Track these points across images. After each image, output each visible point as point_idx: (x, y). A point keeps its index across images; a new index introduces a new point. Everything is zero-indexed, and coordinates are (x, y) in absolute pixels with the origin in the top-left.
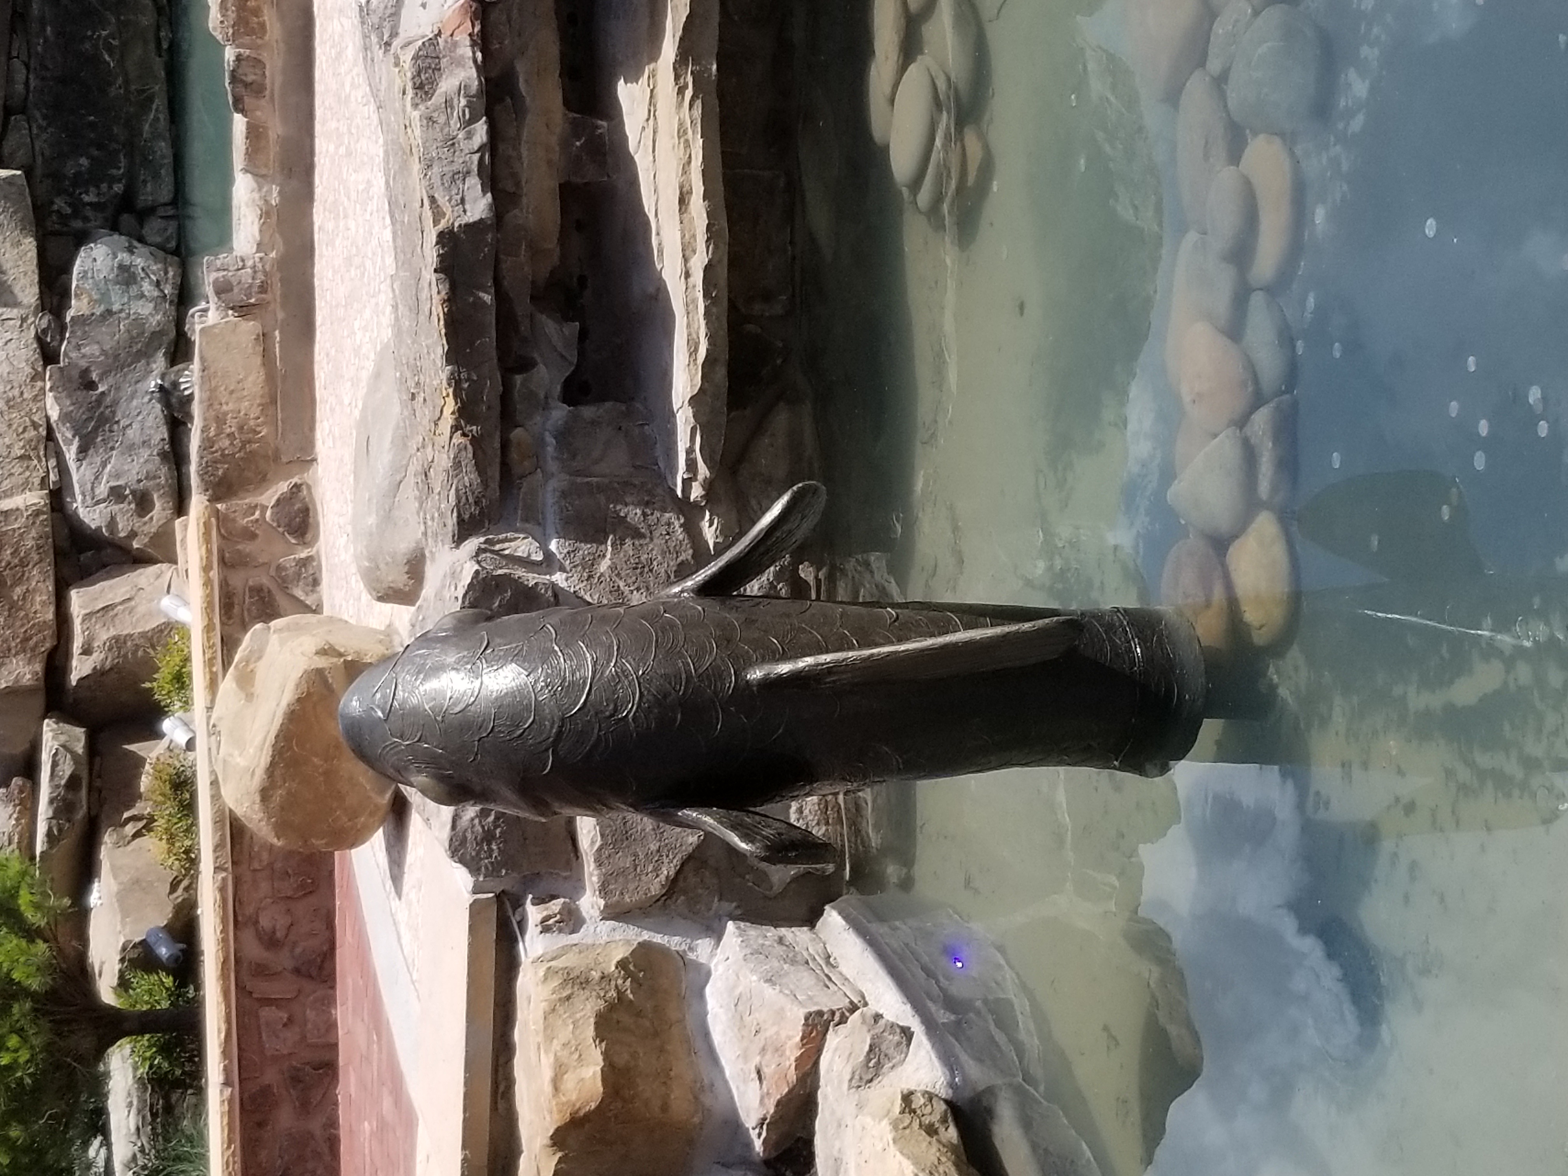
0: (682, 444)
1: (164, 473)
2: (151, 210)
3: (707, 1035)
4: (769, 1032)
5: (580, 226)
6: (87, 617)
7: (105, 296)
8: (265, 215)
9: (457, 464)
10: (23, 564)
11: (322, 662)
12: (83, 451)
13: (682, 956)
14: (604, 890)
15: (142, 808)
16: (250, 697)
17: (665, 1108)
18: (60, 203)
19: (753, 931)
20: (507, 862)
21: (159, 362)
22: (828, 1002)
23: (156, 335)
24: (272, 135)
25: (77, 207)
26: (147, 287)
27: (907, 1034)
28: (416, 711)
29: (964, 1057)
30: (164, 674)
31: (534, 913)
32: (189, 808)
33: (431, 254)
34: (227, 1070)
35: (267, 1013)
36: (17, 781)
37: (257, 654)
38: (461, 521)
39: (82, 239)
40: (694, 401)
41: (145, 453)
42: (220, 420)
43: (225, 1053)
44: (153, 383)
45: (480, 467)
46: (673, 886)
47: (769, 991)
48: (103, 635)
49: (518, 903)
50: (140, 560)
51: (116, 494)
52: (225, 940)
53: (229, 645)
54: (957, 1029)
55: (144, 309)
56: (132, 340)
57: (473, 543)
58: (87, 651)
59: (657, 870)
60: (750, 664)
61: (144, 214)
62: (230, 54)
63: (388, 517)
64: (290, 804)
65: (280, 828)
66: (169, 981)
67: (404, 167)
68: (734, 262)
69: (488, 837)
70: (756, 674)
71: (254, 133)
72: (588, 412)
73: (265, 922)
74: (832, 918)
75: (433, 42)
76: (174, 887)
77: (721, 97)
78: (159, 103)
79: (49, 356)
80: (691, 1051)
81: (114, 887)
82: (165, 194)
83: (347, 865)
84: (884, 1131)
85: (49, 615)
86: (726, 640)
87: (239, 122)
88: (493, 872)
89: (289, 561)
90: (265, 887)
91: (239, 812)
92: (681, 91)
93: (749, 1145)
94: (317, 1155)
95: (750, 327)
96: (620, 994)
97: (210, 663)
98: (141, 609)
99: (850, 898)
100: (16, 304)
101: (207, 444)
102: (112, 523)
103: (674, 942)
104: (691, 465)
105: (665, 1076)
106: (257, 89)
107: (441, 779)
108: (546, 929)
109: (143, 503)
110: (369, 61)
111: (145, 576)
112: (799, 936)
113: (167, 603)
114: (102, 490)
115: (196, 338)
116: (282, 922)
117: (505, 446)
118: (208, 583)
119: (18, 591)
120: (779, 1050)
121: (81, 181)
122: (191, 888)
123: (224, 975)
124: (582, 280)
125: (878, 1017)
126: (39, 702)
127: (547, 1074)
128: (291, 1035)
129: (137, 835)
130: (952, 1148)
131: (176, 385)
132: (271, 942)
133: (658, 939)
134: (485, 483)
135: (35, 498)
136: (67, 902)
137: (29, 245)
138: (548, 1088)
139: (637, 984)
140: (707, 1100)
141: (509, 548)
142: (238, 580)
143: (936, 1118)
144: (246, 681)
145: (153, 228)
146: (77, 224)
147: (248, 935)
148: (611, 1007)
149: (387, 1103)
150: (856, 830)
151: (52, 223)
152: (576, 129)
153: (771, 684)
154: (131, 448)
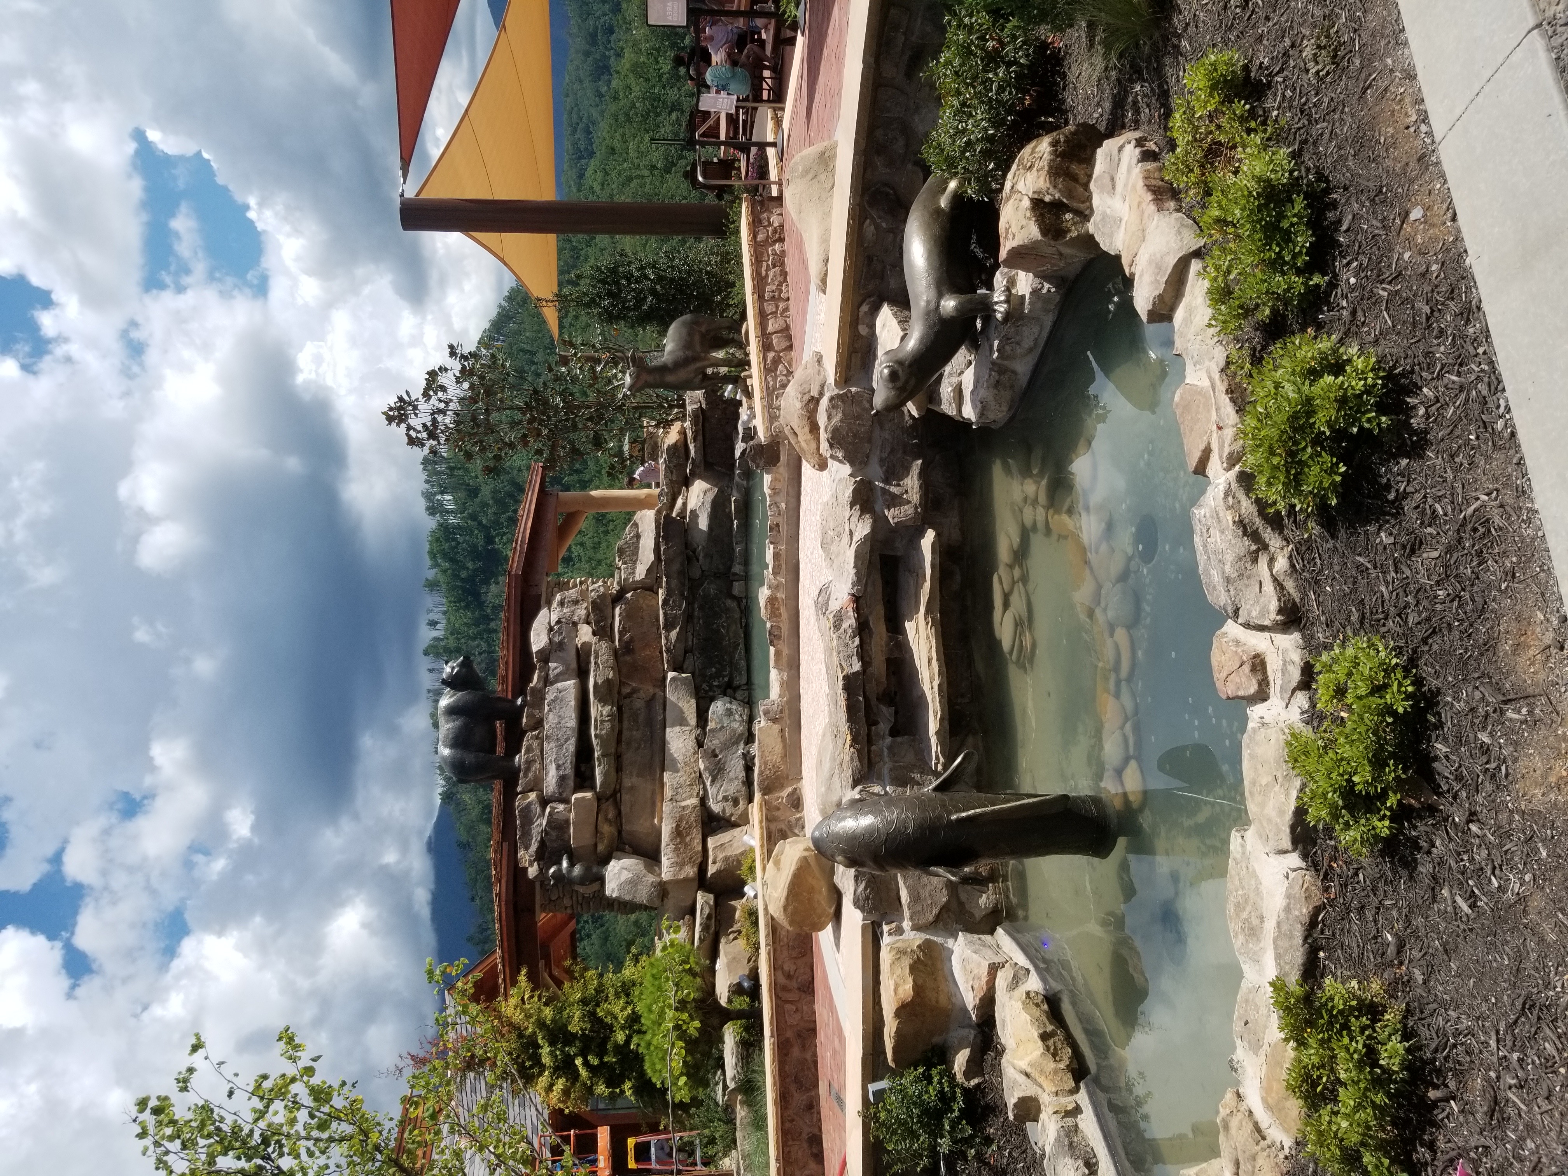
0: (934, 750)
1: (744, 789)
2: (739, 687)
3: (953, 974)
4: (976, 972)
5: (894, 673)
6: (714, 849)
7: (721, 721)
8: (782, 684)
9: (852, 759)
10: (690, 827)
11: (806, 854)
12: (713, 782)
13: (942, 945)
14: (911, 919)
15: (736, 927)
16: (779, 869)
17: (937, 1002)
18: (704, 686)
19: (969, 936)
20: (875, 908)
21: (742, 745)
22: (996, 960)
23: (741, 735)
24: (784, 654)
25: (711, 687)
26: (737, 717)
27: (1028, 971)
28: (838, 833)
29: (1050, 979)
30: (745, 867)
31: (886, 928)
32: (756, 923)
33: (841, 684)
34: (772, 1030)
35: (788, 1007)
36: (687, 917)
37: (781, 852)
38: (854, 780)
39: (712, 699)
40: (937, 733)
41: (736, 782)
42: (766, 764)
43: (771, 1023)
44: (740, 752)
45: (860, 760)
46: (938, 917)
47: (975, 956)
48: (721, 856)
49: (880, 926)
50: (735, 825)
51: (725, 799)
52: (770, 975)
53: (770, 852)
54: (1047, 970)
55: (736, 725)
56: (731, 738)
57: (858, 788)
58: (714, 863)
59: (931, 912)
60: (950, 813)
61: (736, 689)
62: (768, 625)
63: (829, 788)
64: (795, 912)
65: (791, 923)
66: (747, 1000)
67: (831, 655)
68: (949, 684)
69: (868, 898)
70: (954, 817)
71: (778, 654)
72: (899, 739)
73: (786, 968)
74: (1000, 931)
75: (840, 611)
76: (749, 961)
77: (942, 626)
78: (742, 646)
79: (700, 744)
80: (946, 980)
81: (725, 961)
82: (744, 681)
83: (817, 937)
84: (1019, 1005)
85: (700, 848)
86: (943, 806)
87: (772, 650)
88: (870, 912)
89: (793, 819)
90: (785, 953)
91: (775, 916)
92: (927, 624)
93: (971, 1018)
94: (809, 1069)
95: (957, 707)
96: (919, 957)
97: (763, 860)
98: (735, 845)
99: (1006, 924)
100: (688, 725)
101: (761, 773)
102: (724, 810)
103: (939, 940)
104: (937, 758)
105: (937, 990)
106: (778, 637)
107: (846, 857)
108: (890, 934)
109: (736, 802)
110: (818, 619)
111: (736, 832)
112: (987, 938)
113: (746, 838)
114: (720, 797)
115: (757, 733)
116: (793, 968)
117: (869, 752)
118: (761, 828)
119: (688, 838)
120: (979, 978)
121: (713, 677)
122: (756, 961)
123: (770, 990)
124: (896, 693)
125: (1016, 964)
126: (696, 884)
127: (892, 988)
128: (798, 1016)
129: (735, 939)
130: (1046, 1012)
131: (749, 752)
132: (789, 976)
133: (933, 938)
134: (862, 766)
135: (694, 801)
136: (708, 962)
137: (693, 702)
138: (892, 993)
139: (925, 954)
140: (954, 1000)
141: (872, 790)
142: (773, 827)
143: (1039, 1001)
144: (777, 863)
145: (739, 694)
146: (711, 694)
147: (779, 973)
148: (915, 962)
149: (836, 1041)
150: (1008, 897)
151: (702, 693)
152: (891, 639)
153: (959, 820)
154: (731, 780)
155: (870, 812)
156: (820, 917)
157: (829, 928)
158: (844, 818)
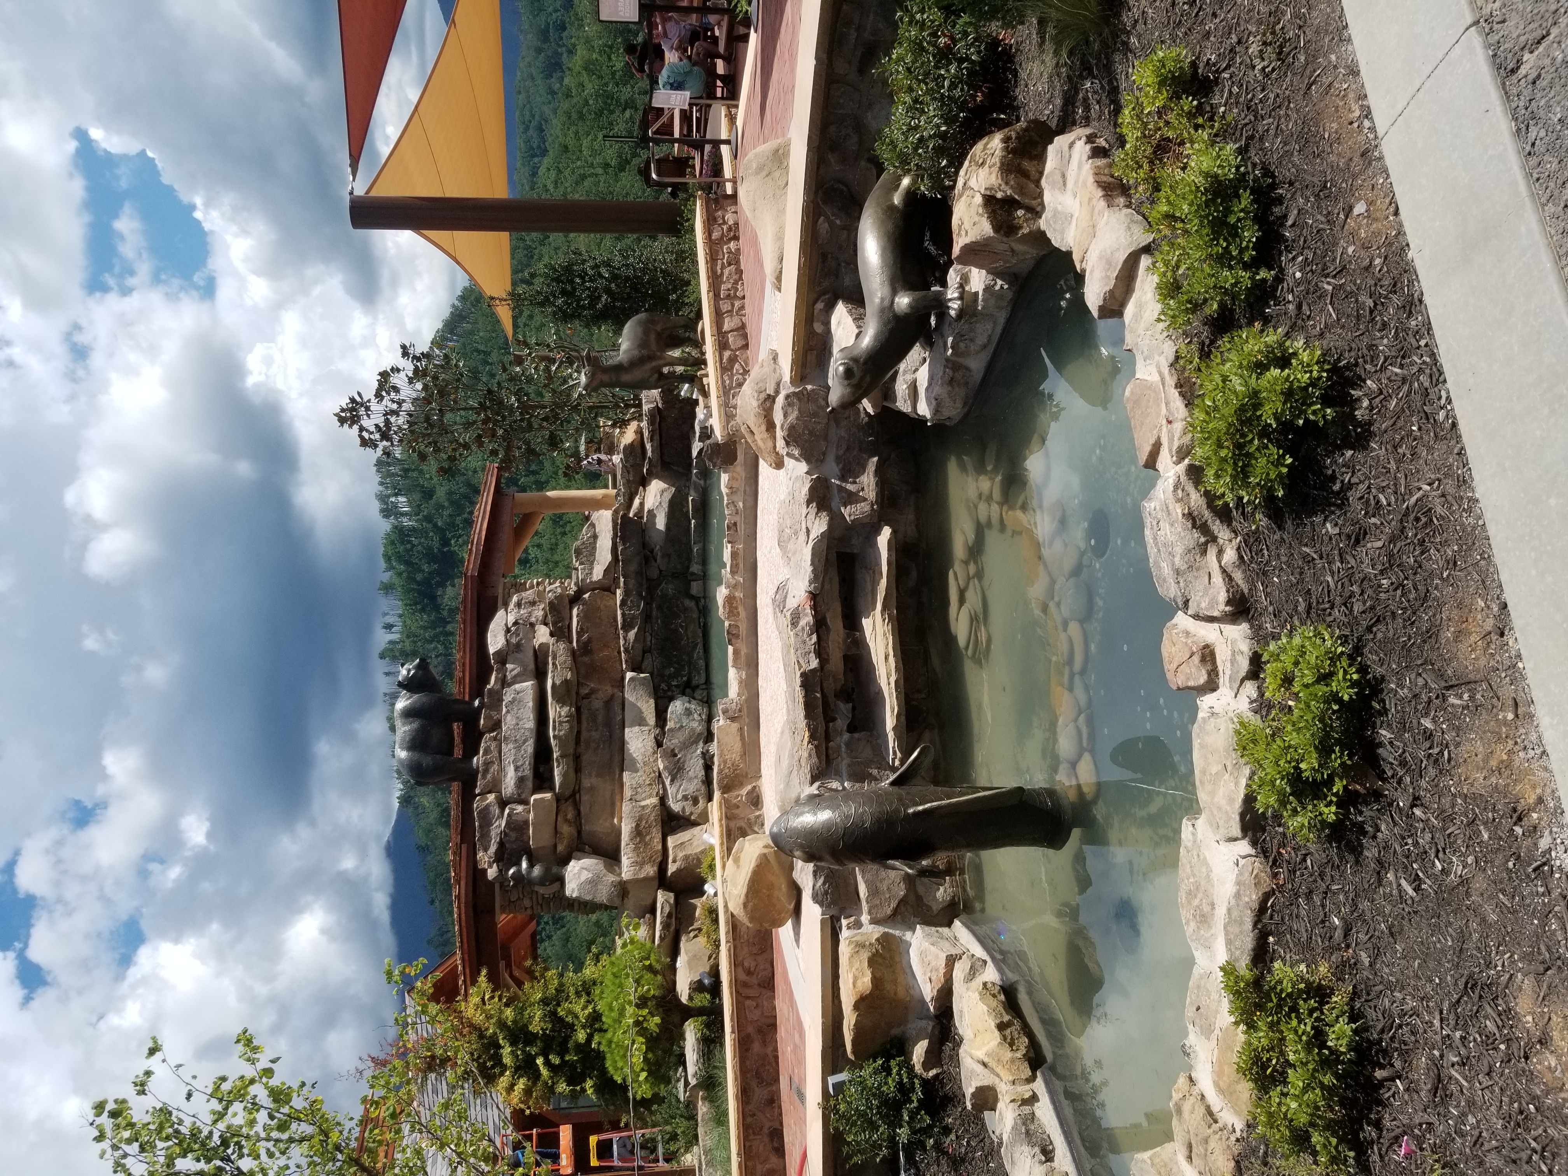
0: (891, 745)
1: (703, 789)
2: (697, 687)
3: (911, 967)
4: (933, 964)
5: (851, 670)
6: (675, 847)
7: (680, 720)
8: (740, 683)
9: (810, 755)
10: (650, 827)
11: (765, 851)
12: (672, 781)
13: (900, 938)
14: (870, 913)
15: (696, 925)
16: (738, 867)
17: (895, 994)
18: (663, 686)
19: (927, 928)
20: (834, 902)
21: (701, 744)
22: (954, 951)
23: (700, 734)
24: (742, 653)
25: (670, 687)
26: (696, 716)
27: (985, 962)
28: (795, 828)
29: (1007, 971)
30: (705, 865)
31: (844, 922)
32: (716, 921)
33: (798, 681)
34: (733, 1026)
35: (748, 1003)
36: (648, 916)
37: (741, 850)
38: (812, 776)
39: (671, 699)
40: (894, 729)
41: (696, 781)
42: (725, 762)
43: (732, 1020)
44: (699, 752)
45: (818, 757)
46: (896, 912)
47: (933, 948)
48: (681, 855)
49: (839, 920)
50: (695, 824)
51: (685, 798)
52: (731, 972)
53: (729, 850)
54: (1004, 961)
55: (695, 724)
56: (691, 737)
57: (817, 784)
58: (674, 861)
59: (889, 905)
60: (909, 807)
61: (694, 689)
62: (727, 624)
63: (788, 785)
64: (755, 908)
65: (752, 919)
66: (708, 997)
67: (788, 652)
68: (906, 680)
69: (826, 893)
70: (911, 811)
71: (736, 652)
72: (856, 735)
73: (746, 964)
74: (957, 923)
75: (797, 608)
76: (710, 958)
77: (899, 622)
78: (700, 646)
79: (659, 744)
80: (905, 973)
81: (686, 958)
82: (703, 680)
83: (777, 934)
84: (976, 996)
85: (660, 847)
86: (900, 799)
87: (730, 649)
88: (828, 906)
89: (752, 816)
90: (746, 950)
91: (735, 913)
92: (884, 620)
93: (929, 1009)
94: (770, 1063)
95: (914, 703)
96: (877, 951)
97: (723, 858)
98: (695, 844)
99: (963, 916)
100: (647, 725)
101: (720, 772)
102: (684, 809)
103: (897, 933)
104: (895, 753)
105: (895, 982)
106: (737, 636)
107: (805, 852)
108: (849, 928)
109: (695, 801)
110: (776, 618)
111: (696, 830)
112: (945, 930)
113: (705, 836)
114: (680, 796)
115: (715, 731)
116: (753, 964)
117: (827, 748)
118: (721, 826)
119: (648, 838)
120: (937, 970)
121: (672, 677)
122: (717, 958)
123: (731, 987)
124: (853, 689)
125: (973, 955)
126: (656, 883)
127: (851, 981)
128: (758, 1012)
129: (696, 936)
130: (1002, 1002)
131: (708, 751)
132: (749, 973)
133: (891, 931)
134: (820, 762)
135: (654, 800)
136: (668, 960)
137: (652, 702)
138: (851, 986)
139: (883, 947)
140: (912, 992)
141: (830, 786)
142: (732, 824)
143: (996, 992)
144: (737, 861)
145: (698, 694)
146: (670, 693)
147: (740, 969)
148: (874, 955)
149: (797, 1036)
150: (964, 890)
151: (661, 693)
152: (848, 636)
153: (917, 814)
154: (691, 780)
155: (828, 807)
156: (779, 914)
157: (789, 924)
158: (802, 814)
